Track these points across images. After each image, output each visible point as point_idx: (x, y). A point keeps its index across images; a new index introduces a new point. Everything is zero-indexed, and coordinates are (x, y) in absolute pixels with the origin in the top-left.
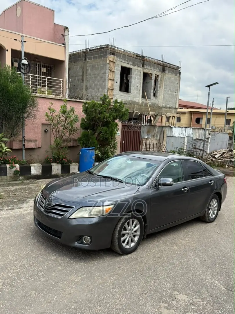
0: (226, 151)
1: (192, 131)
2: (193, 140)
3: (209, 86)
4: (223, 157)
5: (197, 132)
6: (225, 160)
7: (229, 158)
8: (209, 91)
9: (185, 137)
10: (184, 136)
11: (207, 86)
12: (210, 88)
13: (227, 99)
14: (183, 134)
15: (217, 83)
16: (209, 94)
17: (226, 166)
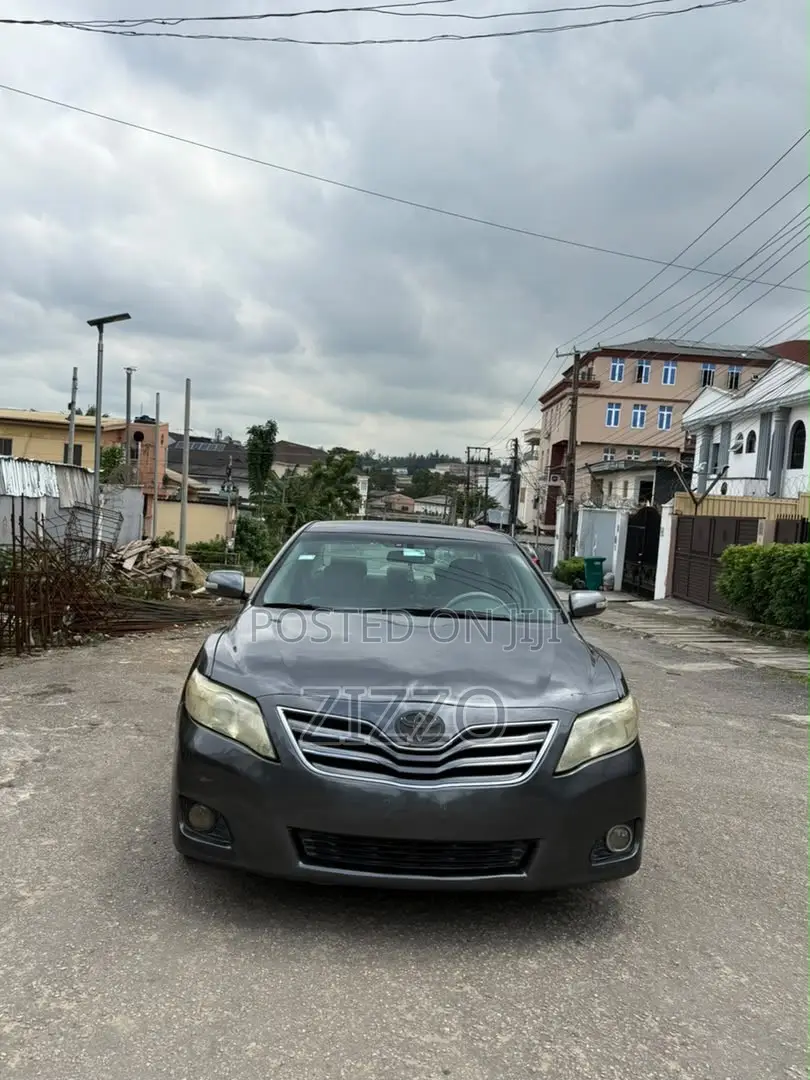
0: (146, 547)
1: (54, 477)
2: (60, 508)
3: (99, 323)
4: (142, 568)
5: (68, 478)
6: (150, 575)
7: (157, 570)
8: (101, 338)
9: (38, 498)
10: (36, 496)
11: (92, 323)
12: (101, 330)
13: (129, 376)
14: (34, 488)
15: (126, 316)
16: (100, 351)
17: (169, 596)
